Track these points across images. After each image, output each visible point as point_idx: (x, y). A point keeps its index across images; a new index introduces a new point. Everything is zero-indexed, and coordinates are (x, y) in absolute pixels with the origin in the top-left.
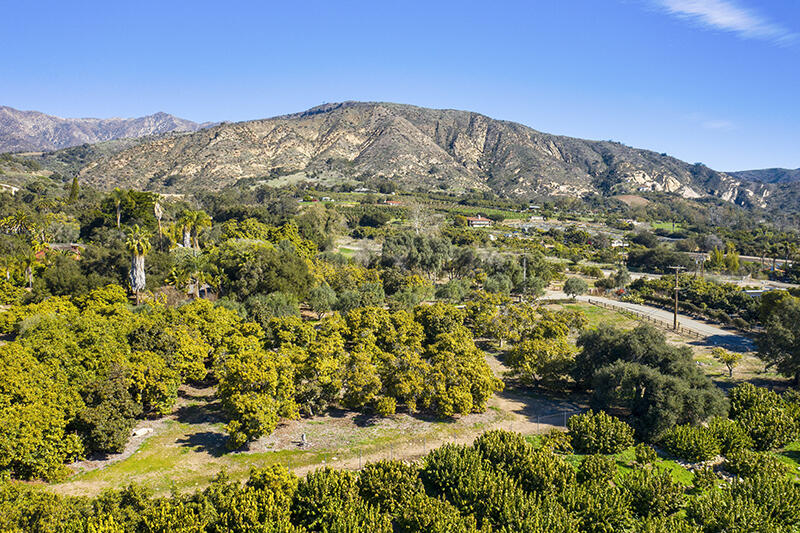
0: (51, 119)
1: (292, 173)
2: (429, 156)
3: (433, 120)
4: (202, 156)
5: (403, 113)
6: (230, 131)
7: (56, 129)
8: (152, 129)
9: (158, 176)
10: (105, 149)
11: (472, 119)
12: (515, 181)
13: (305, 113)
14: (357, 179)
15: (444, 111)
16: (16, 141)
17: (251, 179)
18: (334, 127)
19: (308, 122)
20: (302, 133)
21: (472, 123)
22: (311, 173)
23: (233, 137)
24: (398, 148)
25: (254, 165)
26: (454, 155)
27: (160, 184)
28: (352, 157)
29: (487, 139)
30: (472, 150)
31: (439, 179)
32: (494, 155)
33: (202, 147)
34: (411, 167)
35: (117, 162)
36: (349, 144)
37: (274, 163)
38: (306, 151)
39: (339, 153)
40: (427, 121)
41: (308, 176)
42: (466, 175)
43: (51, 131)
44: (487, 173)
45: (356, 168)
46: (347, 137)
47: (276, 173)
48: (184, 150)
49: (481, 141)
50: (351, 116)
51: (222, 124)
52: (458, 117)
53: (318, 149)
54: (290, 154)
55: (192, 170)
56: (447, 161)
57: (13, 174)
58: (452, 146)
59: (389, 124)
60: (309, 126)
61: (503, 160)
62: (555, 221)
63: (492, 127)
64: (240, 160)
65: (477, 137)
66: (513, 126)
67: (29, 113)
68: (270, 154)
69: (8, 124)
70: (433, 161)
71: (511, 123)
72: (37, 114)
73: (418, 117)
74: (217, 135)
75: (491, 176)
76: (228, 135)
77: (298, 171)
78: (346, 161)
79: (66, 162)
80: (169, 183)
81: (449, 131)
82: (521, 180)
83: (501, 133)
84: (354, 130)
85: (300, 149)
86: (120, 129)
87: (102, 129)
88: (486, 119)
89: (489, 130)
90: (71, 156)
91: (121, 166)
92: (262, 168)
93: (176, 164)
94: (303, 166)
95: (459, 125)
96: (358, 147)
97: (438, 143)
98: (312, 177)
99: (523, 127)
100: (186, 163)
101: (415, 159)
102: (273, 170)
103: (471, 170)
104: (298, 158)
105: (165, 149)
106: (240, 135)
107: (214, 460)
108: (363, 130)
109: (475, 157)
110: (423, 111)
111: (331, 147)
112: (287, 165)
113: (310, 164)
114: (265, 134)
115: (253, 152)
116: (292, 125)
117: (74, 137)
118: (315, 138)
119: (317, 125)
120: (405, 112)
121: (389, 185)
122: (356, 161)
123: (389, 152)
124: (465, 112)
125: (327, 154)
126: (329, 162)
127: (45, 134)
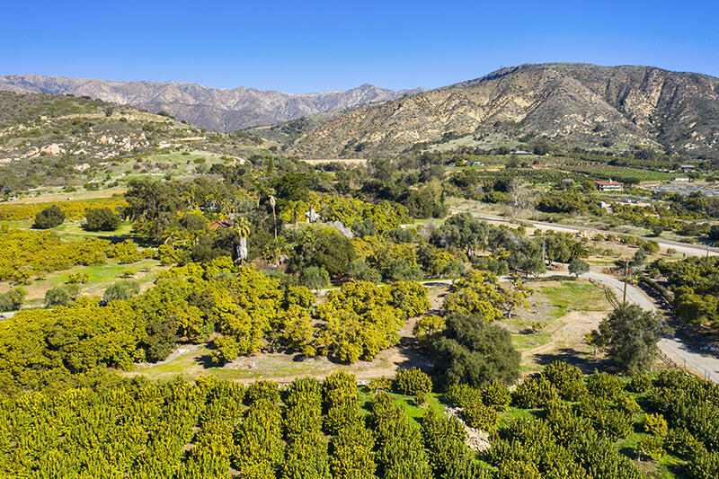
0: (283, 96)
1: (462, 137)
2: (595, 114)
3: (605, 77)
4: (387, 125)
5: (573, 73)
6: (411, 101)
7: (287, 104)
8: (359, 98)
9: (351, 143)
10: (316, 120)
11: (647, 73)
12: (687, 136)
13: (484, 79)
14: (520, 140)
15: (617, 68)
16: (257, 116)
17: (425, 144)
18: (504, 92)
19: (480, 90)
20: (474, 99)
21: (647, 78)
22: (478, 136)
23: (413, 107)
24: (563, 108)
25: (430, 131)
26: (624, 112)
27: (352, 151)
28: (519, 119)
29: (661, 93)
30: (644, 106)
31: (603, 137)
32: (668, 110)
33: (388, 116)
34: (574, 127)
35: (321, 133)
36: (518, 106)
37: (447, 128)
38: (476, 116)
39: (507, 116)
40: (598, 80)
41: (475, 139)
42: (634, 131)
43: (283, 105)
44: (658, 128)
45: (521, 130)
46: (516, 101)
47: (448, 137)
48: (373, 120)
49: (656, 95)
50: (521, 81)
51: (405, 95)
52: (631, 73)
53: (488, 113)
54: (463, 119)
55: (377, 137)
56: (615, 118)
57: (244, 147)
58: (622, 102)
59: (557, 86)
60: (481, 93)
61: (678, 114)
62: (702, 182)
63: (669, 79)
64: (418, 127)
65: (651, 91)
66: (695, 78)
67: (268, 92)
68: (444, 120)
69: (253, 102)
70: (599, 119)
71: (693, 74)
72: (273, 92)
73: (588, 76)
74: (400, 106)
75: (662, 131)
76: (410, 105)
77: (466, 135)
78: (513, 123)
79: (287, 133)
80: (359, 149)
81: (621, 87)
82: (694, 134)
83: (678, 86)
84: (522, 93)
85: (472, 115)
86: (334, 100)
87: (319, 102)
88: (663, 72)
89: (665, 84)
90: (291, 128)
91: (324, 136)
92: (436, 133)
93: (366, 133)
94: (472, 129)
95: (632, 80)
96: (526, 109)
97: (608, 101)
98: (479, 140)
99: (707, 77)
100: (373, 132)
101: (580, 118)
102: (445, 134)
103: (641, 125)
104: (468, 122)
105: (358, 120)
106: (419, 104)
107: (204, 370)
108: (531, 93)
109: (647, 112)
110: (595, 69)
111: (500, 111)
112: (459, 130)
113: (479, 127)
114: (441, 102)
115: (429, 119)
116: (465, 93)
117: (299, 110)
118: (485, 103)
119: (488, 91)
120: (577, 72)
121: (544, 147)
122: (523, 122)
123: (555, 113)
124: (640, 67)
125: (496, 117)
126: (497, 124)
127: (278, 108)
